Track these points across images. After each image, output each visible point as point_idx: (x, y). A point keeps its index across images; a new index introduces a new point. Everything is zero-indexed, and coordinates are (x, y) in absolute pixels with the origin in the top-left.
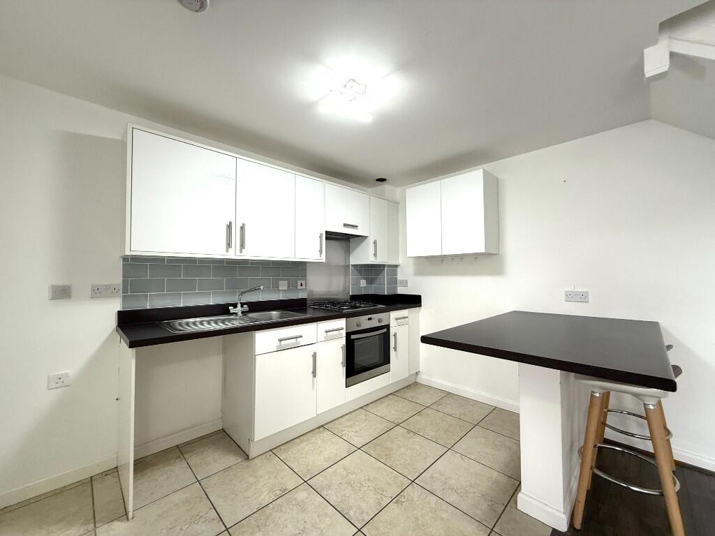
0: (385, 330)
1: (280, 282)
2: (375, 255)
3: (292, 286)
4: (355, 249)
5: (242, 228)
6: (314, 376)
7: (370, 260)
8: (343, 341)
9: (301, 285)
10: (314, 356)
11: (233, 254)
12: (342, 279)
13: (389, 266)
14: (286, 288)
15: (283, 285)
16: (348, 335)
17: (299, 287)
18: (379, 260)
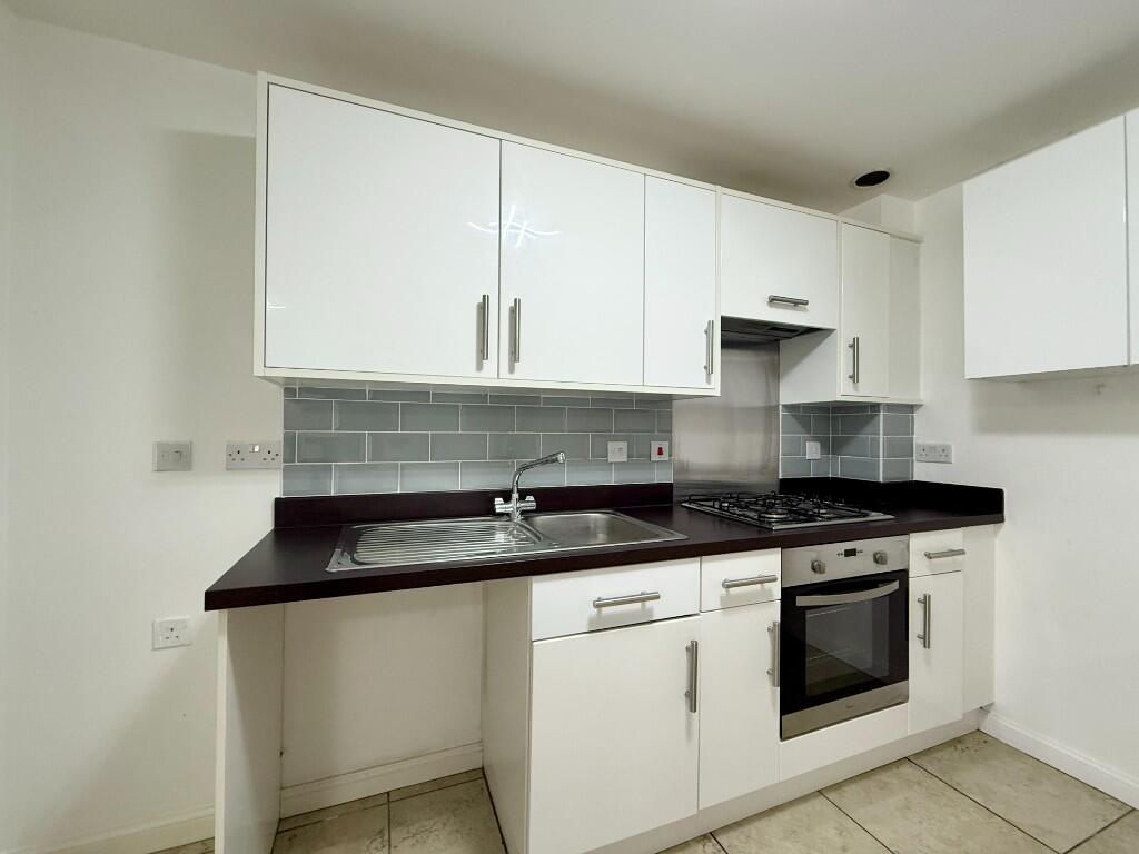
0: (895, 586)
1: (612, 446)
2: (854, 378)
3: (638, 456)
5: (514, 312)
6: (693, 707)
7: (842, 391)
8: (774, 613)
9: (660, 452)
10: (693, 650)
11: (494, 375)
12: (757, 439)
13: (891, 407)
14: (626, 460)
15: (617, 451)
16: (788, 595)
17: (655, 457)
18: (865, 392)
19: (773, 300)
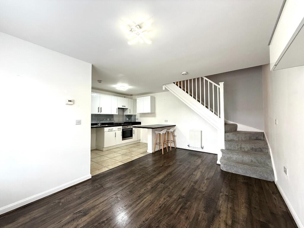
0: (131, 129)
1: (108, 119)
2: (130, 113)
4: (125, 111)
5: (101, 108)
6: (115, 137)
7: (129, 114)
10: (115, 133)
11: (99, 113)
12: (122, 118)
13: (134, 115)
16: (123, 130)
17: (112, 120)
18: (131, 114)
19: (122, 106)
